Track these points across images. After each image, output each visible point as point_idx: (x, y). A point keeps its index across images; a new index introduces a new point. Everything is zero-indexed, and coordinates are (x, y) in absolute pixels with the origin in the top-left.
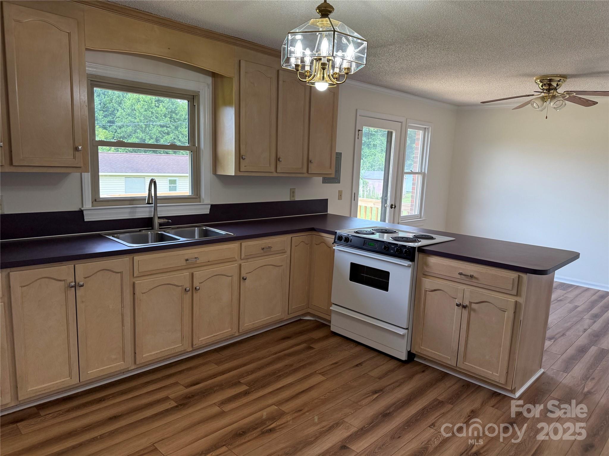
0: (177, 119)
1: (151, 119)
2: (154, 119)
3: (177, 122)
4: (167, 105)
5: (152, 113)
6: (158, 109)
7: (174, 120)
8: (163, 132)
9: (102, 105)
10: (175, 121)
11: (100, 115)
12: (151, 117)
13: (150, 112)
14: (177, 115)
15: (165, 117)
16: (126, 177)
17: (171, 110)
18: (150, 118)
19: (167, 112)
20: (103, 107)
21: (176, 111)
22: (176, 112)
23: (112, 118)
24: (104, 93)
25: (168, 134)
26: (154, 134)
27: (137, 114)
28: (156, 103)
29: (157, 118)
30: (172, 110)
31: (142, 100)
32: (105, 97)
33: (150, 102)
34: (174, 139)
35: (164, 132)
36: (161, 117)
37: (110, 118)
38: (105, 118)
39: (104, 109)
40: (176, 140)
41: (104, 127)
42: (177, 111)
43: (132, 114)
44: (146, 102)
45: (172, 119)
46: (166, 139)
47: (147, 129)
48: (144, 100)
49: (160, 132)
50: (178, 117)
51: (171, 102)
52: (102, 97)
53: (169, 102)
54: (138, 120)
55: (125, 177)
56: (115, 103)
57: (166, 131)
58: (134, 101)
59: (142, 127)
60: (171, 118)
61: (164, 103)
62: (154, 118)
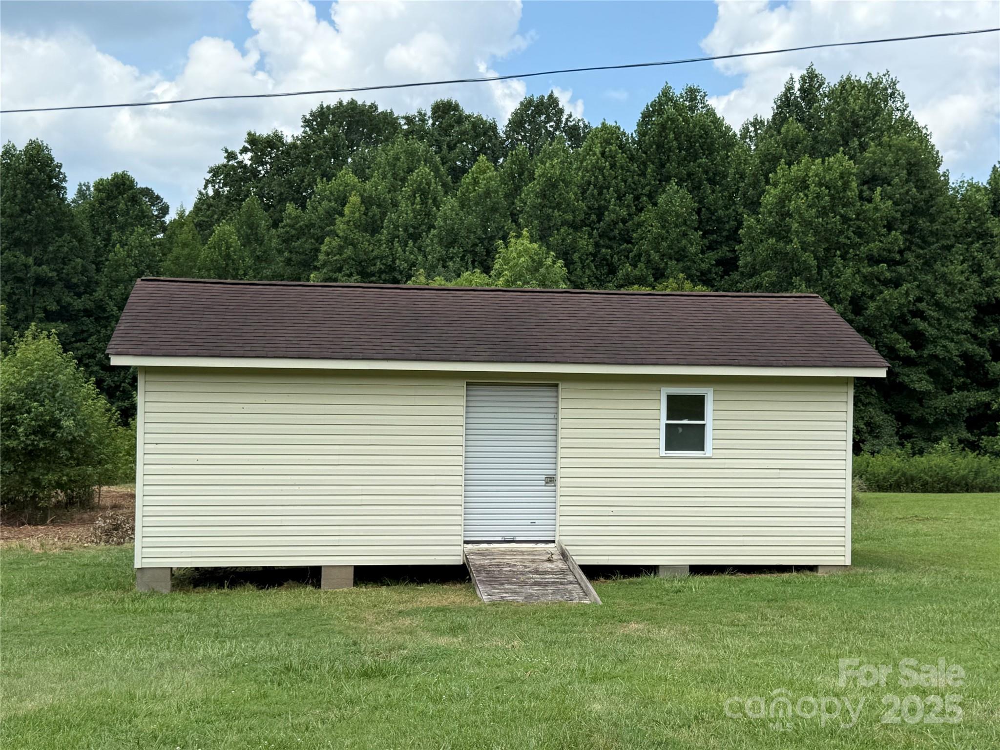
0: (931, 232)
1: (842, 239)
2: (849, 238)
3: (933, 243)
4: (901, 191)
5: (845, 219)
6: (868, 206)
7: (923, 239)
8: (879, 280)
9: (703, 213)
10: (924, 241)
11: (692, 244)
12: (841, 232)
13: (838, 217)
14: (933, 221)
15: (890, 227)
16: (473, 381)
17: (911, 206)
18: (838, 236)
19: (898, 215)
20: (708, 221)
21: (932, 206)
22: (933, 210)
23: (728, 251)
24: (714, 178)
25: (896, 283)
26: (845, 287)
27: (795, 226)
28: (865, 188)
29: (860, 233)
30: (915, 206)
31: (813, 180)
32: (713, 191)
33: (840, 183)
34: (919, 300)
35: (882, 278)
36: (874, 229)
37: (724, 251)
38: (710, 254)
39: (710, 225)
40: (924, 304)
41: (704, 278)
42: (934, 208)
43: (783, 230)
44: (827, 187)
45: (917, 234)
46: (885, 301)
47: (825, 272)
48: (820, 180)
49: (866, 279)
50: (936, 226)
51: (917, 181)
52: (705, 192)
53: (907, 181)
54: (796, 244)
55: (468, 384)
56: (742, 205)
57: (888, 275)
58: (789, 187)
59: (808, 268)
60: (911, 231)
61: (889, 184)
62: (851, 234)
